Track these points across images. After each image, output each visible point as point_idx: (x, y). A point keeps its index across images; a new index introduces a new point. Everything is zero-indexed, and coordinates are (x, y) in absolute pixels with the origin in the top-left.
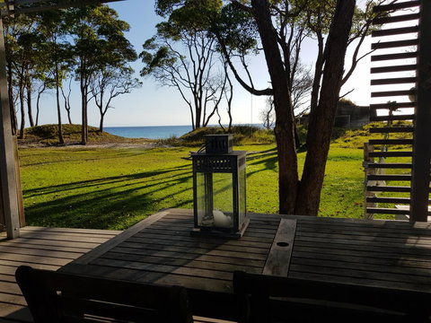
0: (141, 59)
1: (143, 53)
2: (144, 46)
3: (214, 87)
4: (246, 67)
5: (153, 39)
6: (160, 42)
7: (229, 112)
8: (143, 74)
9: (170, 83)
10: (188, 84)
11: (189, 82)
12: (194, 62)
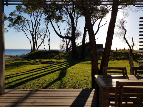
0: (8, 20)
1: (9, 17)
2: (10, 15)
3: (41, 34)
4: (59, 27)
5: (14, 12)
6: (18, 13)
7: (49, 45)
8: (9, 26)
9: (21, 31)
10: (30, 32)
11: (30, 31)
12: (32, 23)
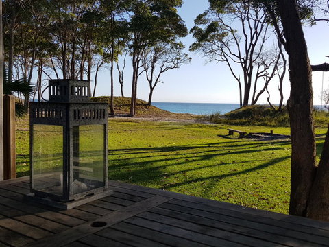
0: (192, 34)
1: (194, 28)
2: (195, 21)
3: (267, 62)
5: (205, 14)
6: (212, 17)
7: (280, 90)
8: (192, 49)
9: (219, 58)
10: (238, 60)
11: (240, 57)
12: (246, 36)
